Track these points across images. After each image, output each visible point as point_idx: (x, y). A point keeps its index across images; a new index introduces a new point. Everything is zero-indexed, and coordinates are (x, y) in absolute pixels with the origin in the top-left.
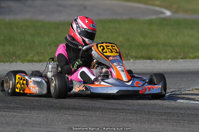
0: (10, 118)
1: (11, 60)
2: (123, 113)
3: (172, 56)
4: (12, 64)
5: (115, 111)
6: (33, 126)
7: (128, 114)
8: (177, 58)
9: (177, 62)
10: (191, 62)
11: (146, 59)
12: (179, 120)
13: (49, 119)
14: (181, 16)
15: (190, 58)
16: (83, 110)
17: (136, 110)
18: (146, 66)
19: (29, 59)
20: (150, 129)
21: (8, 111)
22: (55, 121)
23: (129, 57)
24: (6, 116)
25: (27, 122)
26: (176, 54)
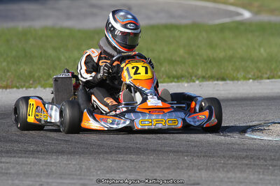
0: (29, 167)
1: (27, 85)
2: (187, 156)
3: (254, 75)
4: (29, 89)
5: (175, 154)
6: (61, 178)
7: (195, 158)
8: (261, 78)
9: (260, 83)
11: (218, 80)
12: (266, 165)
13: (84, 167)
14: (265, 18)
16: (131, 153)
17: (205, 152)
18: (218, 90)
20: (226, 179)
21: (25, 157)
22: (92, 170)
23: (193, 78)
24: (23, 164)
25: (53, 171)
26: (260, 71)
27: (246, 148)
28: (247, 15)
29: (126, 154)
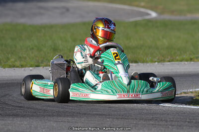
2: (109, 118)
3: (159, 59)
5: (101, 117)
7: (114, 120)
8: (164, 61)
9: (163, 65)
10: (178, 64)
11: (132, 62)
12: (167, 125)
13: (33, 126)
14: (167, 17)
15: (177, 61)
16: (68, 116)
17: (123, 115)
19: (10, 64)
22: (39, 129)
25: (10, 130)
26: (163, 56)
27: (152, 112)
28: (154, 15)
29: (64, 117)
